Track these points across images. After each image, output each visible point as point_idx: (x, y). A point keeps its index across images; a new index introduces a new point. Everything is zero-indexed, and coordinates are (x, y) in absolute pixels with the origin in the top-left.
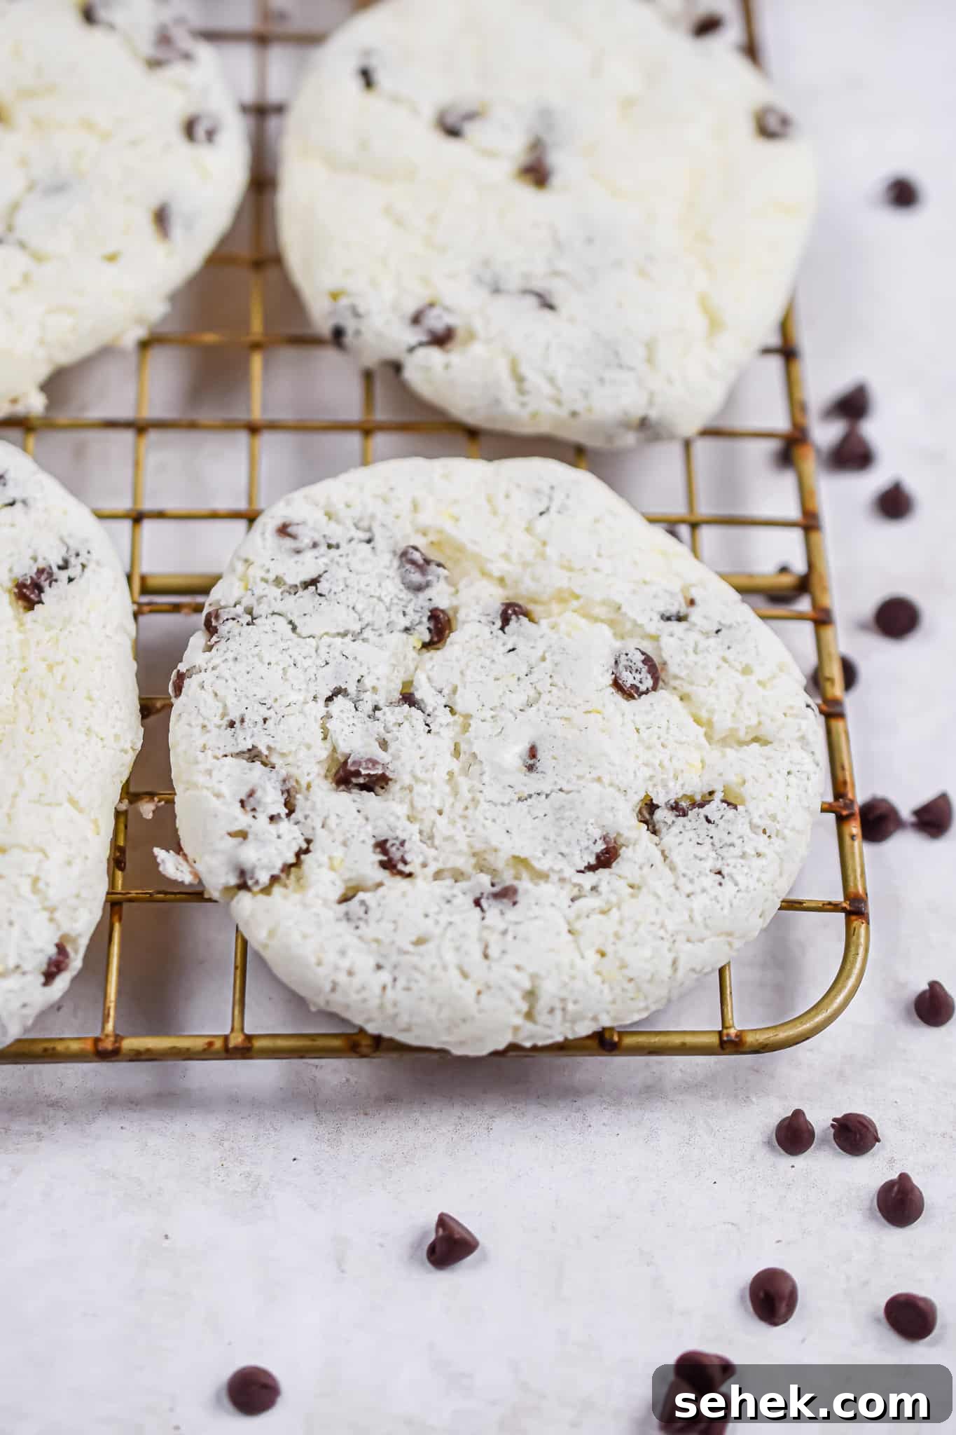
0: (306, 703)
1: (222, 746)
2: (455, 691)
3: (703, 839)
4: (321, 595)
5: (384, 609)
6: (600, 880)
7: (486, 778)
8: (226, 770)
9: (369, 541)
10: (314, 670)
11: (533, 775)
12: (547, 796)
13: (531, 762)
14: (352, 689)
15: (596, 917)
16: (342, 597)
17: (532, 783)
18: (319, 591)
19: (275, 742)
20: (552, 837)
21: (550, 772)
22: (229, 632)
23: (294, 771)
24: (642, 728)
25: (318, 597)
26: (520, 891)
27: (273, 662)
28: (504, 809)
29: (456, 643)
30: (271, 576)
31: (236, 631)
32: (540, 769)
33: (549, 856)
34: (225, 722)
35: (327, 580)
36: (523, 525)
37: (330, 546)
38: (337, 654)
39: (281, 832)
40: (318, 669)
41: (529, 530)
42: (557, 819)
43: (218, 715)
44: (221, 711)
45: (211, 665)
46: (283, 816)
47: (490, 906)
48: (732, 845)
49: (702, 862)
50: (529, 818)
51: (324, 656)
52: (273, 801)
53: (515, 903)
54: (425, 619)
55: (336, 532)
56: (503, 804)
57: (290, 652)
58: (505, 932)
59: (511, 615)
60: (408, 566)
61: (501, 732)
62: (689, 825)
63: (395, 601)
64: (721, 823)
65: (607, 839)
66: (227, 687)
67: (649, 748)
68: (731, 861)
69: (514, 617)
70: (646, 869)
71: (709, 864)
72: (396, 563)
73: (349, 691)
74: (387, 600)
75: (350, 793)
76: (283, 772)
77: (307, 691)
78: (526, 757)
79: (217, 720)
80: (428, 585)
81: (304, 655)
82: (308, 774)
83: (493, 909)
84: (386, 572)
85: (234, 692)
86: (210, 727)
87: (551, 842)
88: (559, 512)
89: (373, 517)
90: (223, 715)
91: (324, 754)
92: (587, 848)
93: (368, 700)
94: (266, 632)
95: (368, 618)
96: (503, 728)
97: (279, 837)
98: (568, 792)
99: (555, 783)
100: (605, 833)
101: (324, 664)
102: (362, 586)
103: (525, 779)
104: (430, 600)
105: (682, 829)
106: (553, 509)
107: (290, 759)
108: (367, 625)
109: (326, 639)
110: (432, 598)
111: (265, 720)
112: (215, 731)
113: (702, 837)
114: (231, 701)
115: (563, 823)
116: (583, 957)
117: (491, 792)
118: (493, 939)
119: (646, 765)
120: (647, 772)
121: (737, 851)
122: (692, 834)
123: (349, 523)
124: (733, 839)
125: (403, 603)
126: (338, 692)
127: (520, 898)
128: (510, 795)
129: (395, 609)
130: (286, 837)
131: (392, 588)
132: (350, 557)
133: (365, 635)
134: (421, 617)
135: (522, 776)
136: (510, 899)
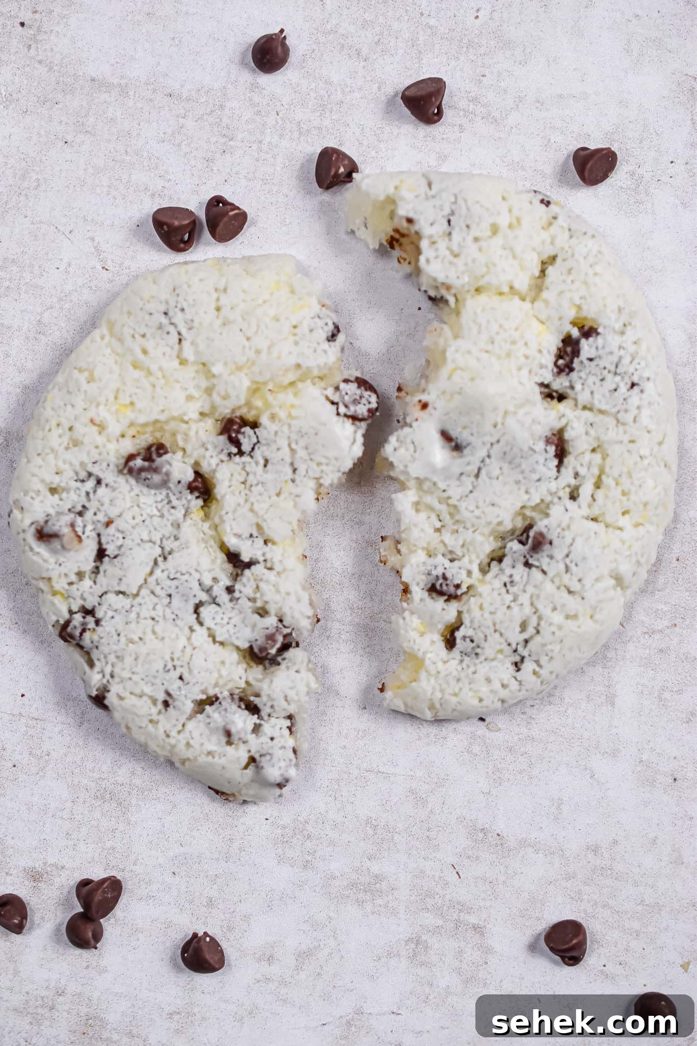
0: (189, 639)
1: (174, 722)
2: (259, 527)
3: (601, 374)
4: (115, 557)
5: (159, 519)
6: (574, 468)
7: (442, 485)
8: (196, 734)
9: (99, 482)
10: (168, 611)
11: (466, 451)
12: (489, 456)
13: (453, 444)
14: (204, 597)
15: (600, 494)
16: (128, 542)
17: (473, 458)
18: (112, 556)
19: (202, 683)
20: (520, 477)
21: (472, 439)
22: (92, 642)
23: (230, 686)
24: (489, 347)
25: (115, 560)
26: (544, 530)
27: (141, 636)
28: (475, 494)
29: (225, 495)
30: (73, 578)
31: (95, 638)
32: (464, 444)
33: (532, 491)
34: (160, 706)
35: (108, 543)
36: (176, 363)
37: (80, 514)
38: (169, 583)
39: (270, 735)
40: (170, 607)
41: (183, 362)
42: (510, 463)
43: (152, 706)
44: (149, 702)
45: (108, 676)
46: (258, 721)
47: (538, 560)
48: (620, 358)
49: (618, 390)
50: (495, 482)
51: (163, 594)
52: (242, 721)
53: (551, 543)
54: (190, 497)
55: (74, 498)
56: (471, 492)
57: (142, 615)
58: (567, 569)
59: (236, 436)
60: (143, 475)
61: (415, 447)
62: (583, 374)
63: (159, 506)
64: (601, 352)
65: (550, 441)
66: (136, 683)
67: (508, 355)
68: (631, 369)
69: (240, 437)
70: (592, 432)
71: (623, 389)
72: (132, 481)
73: (203, 600)
74: (155, 512)
75: (279, 664)
76: (226, 693)
77: (181, 629)
78: (447, 445)
79: (154, 710)
80: (167, 474)
81: (151, 607)
82: (240, 678)
83: (541, 559)
84: (133, 494)
85: (144, 682)
86: (155, 717)
87: (523, 481)
88: (190, 329)
89: (82, 464)
90: (154, 702)
91: (235, 656)
92: (546, 460)
93: (219, 591)
94: (113, 617)
95: (157, 537)
96: (413, 443)
97: (272, 739)
98: (498, 441)
99: (484, 443)
100: (545, 439)
101: (168, 600)
102: (133, 522)
103: (466, 460)
104: (179, 482)
105: (582, 381)
106: (184, 332)
107: (221, 682)
108: (161, 540)
109: (151, 580)
110: (179, 479)
111: (181, 678)
112: (161, 717)
113: (599, 373)
114: (148, 690)
115: (517, 461)
116: (621, 529)
117: (455, 492)
118: (566, 579)
119: (520, 369)
120: (525, 372)
121: (626, 360)
122: (591, 379)
123: (74, 484)
124: (618, 353)
125: (165, 502)
126: (197, 609)
127: (549, 537)
128: (468, 481)
129: (165, 512)
130: (276, 734)
131: (150, 500)
132: (102, 508)
133: (167, 549)
134: (186, 498)
135: (459, 461)
136: (545, 544)
